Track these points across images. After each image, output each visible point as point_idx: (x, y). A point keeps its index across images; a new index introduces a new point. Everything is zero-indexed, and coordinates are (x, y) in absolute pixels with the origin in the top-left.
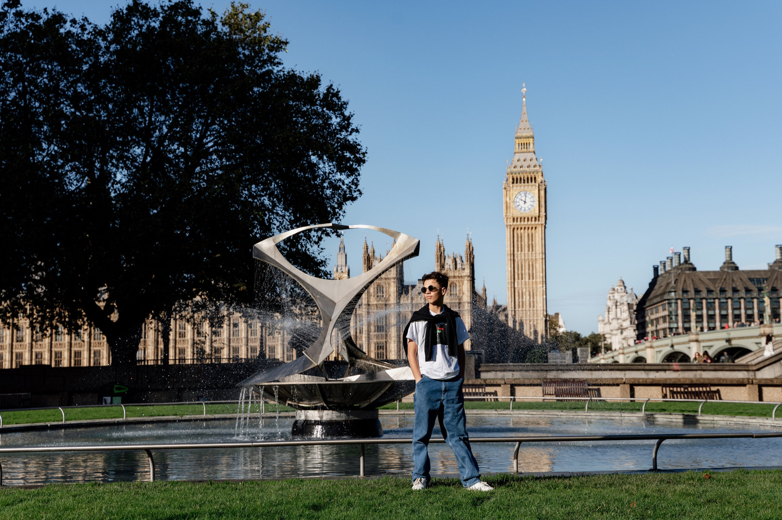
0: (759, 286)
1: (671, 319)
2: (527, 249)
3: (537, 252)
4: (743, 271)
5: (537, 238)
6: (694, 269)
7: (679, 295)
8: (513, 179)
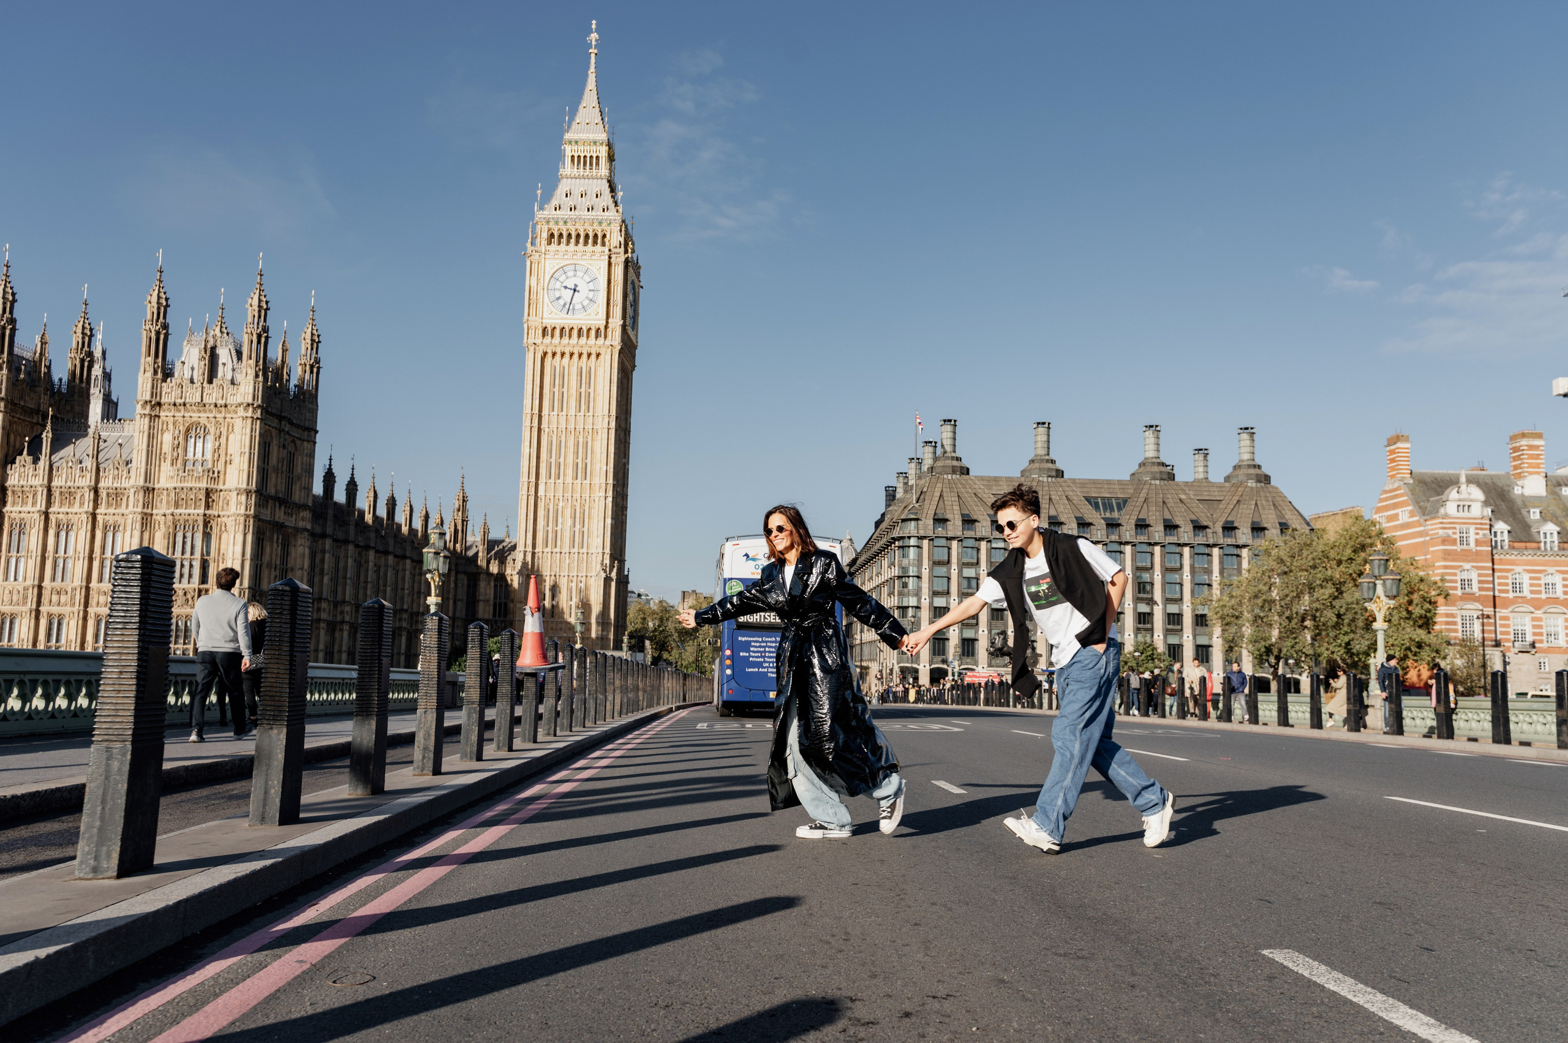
0: (1108, 515)
1: (905, 585)
2: (573, 403)
3: (599, 413)
4: (1074, 481)
5: (600, 379)
6: (966, 471)
7: (926, 527)
8: (552, 235)
